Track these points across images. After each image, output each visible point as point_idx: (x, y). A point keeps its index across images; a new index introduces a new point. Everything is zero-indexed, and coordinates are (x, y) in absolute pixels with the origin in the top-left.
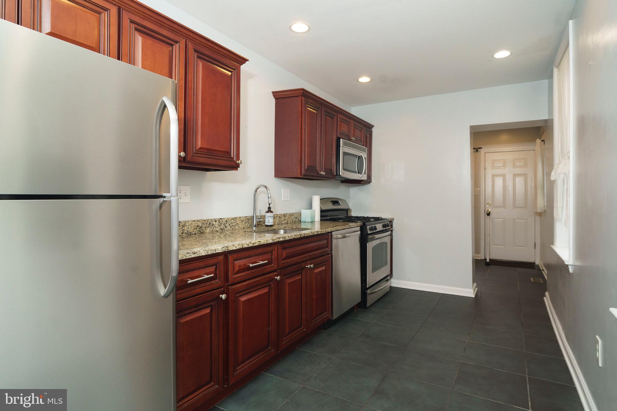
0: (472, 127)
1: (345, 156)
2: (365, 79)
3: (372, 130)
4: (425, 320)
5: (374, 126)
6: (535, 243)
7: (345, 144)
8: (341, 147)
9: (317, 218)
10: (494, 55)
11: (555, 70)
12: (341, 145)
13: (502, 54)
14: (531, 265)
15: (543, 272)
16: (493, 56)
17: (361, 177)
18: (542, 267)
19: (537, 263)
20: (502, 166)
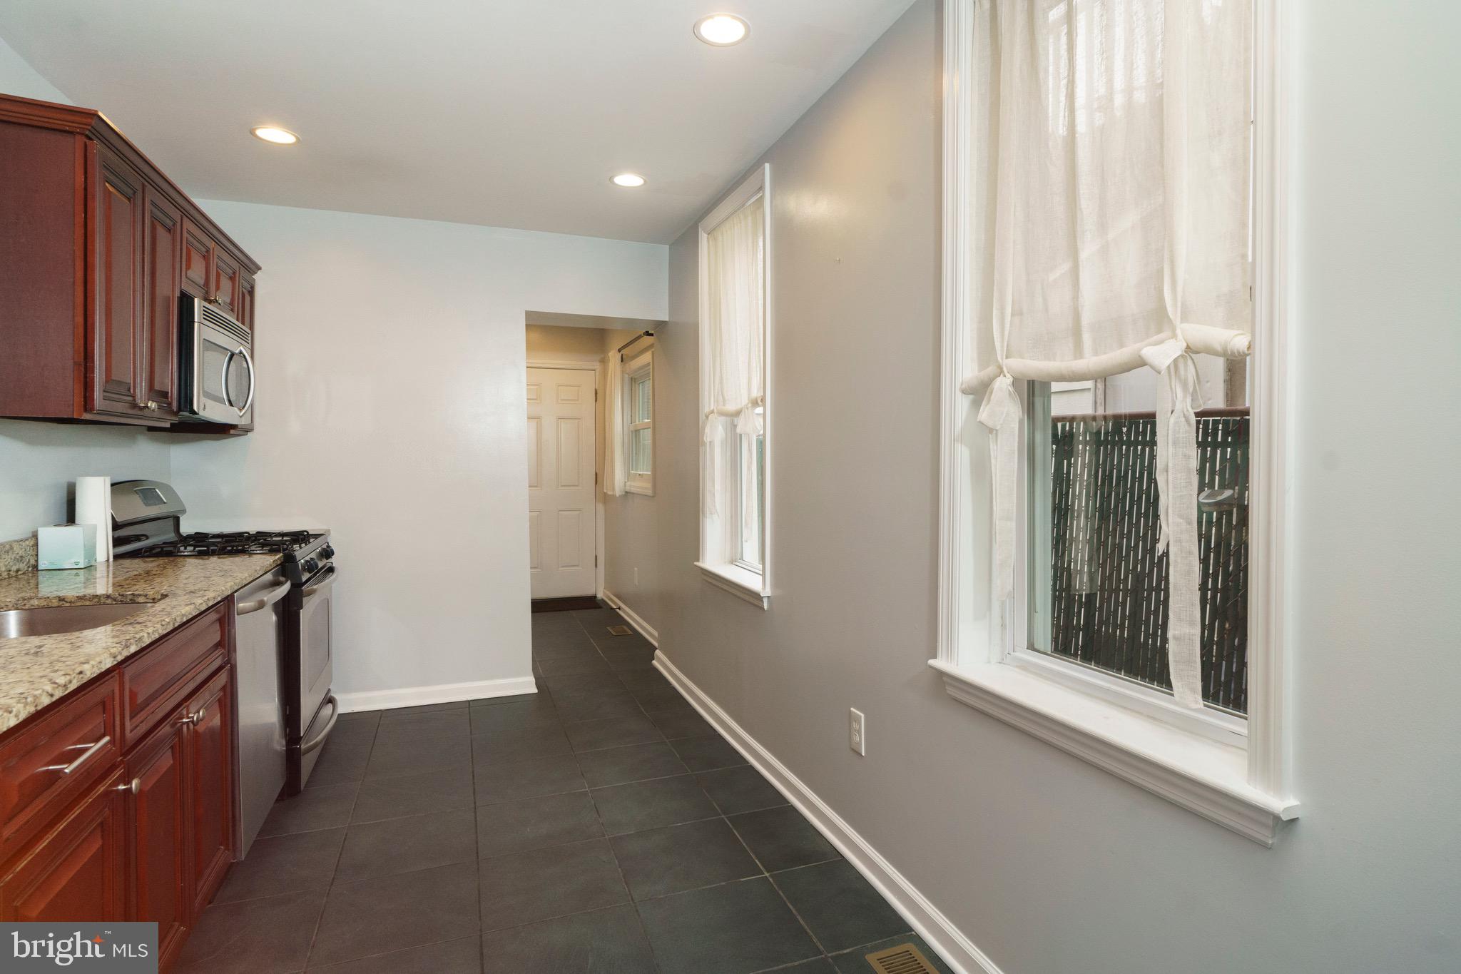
0: (529, 315)
1: (208, 354)
2: (275, 134)
3: (254, 280)
4: (473, 776)
5: (259, 268)
6: (596, 557)
7: (208, 315)
8: (196, 324)
9: (103, 548)
10: (616, 176)
11: (703, 237)
12: (196, 320)
13: (629, 180)
14: (588, 603)
15: (621, 613)
16: (611, 179)
17: (241, 417)
18: (614, 602)
19: (600, 595)
20: (535, 397)
